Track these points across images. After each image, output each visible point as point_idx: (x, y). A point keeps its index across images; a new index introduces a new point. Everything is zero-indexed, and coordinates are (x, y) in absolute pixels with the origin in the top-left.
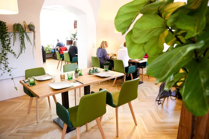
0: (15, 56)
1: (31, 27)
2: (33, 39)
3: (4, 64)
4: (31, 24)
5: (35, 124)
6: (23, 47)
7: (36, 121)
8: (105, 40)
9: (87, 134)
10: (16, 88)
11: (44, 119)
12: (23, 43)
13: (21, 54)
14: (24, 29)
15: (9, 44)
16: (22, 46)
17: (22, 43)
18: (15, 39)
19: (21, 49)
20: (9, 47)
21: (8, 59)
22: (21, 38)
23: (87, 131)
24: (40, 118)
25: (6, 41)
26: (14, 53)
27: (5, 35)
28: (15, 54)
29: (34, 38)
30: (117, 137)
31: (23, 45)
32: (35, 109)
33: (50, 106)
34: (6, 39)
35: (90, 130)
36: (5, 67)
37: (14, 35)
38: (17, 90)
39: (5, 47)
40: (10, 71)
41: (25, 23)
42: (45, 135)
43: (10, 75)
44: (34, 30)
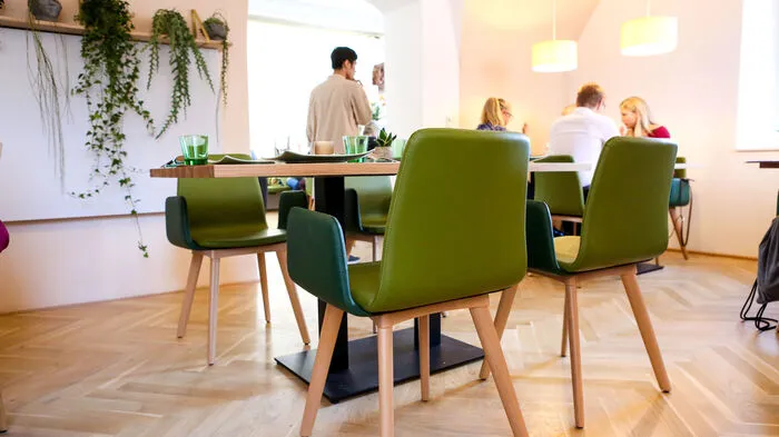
0: (150, 130)
1: (216, 28)
2: (220, 70)
3: (110, 153)
4: (217, 17)
5: (200, 369)
6: (182, 98)
7: (205, 362)
8: (497, 96)
9: (425, 412)
10: (143, 248)
11: (236, 358)
12: (181, 84)
13: (173, 125)
14: (187, 29)
15: (133, 77)
16: (178, 94)
17: (178, 83)
18: (155, 62)
19: (176, 105)
20: (131, 90)
21: (123, 136)
22: (175, 65)
23: (424, 401)
24: (223, 354)
25: (122, 66)
26: (146, 114)
27: (123, 44)
28: (151, 121)
29: (224, 67)
30: (579, 428)
31: (183, 90)
32: (205, 328)
33: (268, 322)
34: (123, 60)
35: (437, 400)
36: (114, 164)
37: (152, 49)
38: (146, 256)
39: (120, 91)
40: (129, 183)
41: (197, 16)
42: (237, 403)
43: (127, 197)
44: (224, 38)
